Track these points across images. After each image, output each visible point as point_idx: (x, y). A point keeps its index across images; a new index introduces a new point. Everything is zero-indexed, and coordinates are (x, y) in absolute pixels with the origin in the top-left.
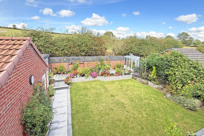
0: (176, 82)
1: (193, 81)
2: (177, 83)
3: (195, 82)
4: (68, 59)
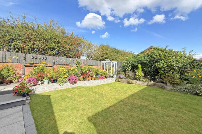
4: (23, 57)
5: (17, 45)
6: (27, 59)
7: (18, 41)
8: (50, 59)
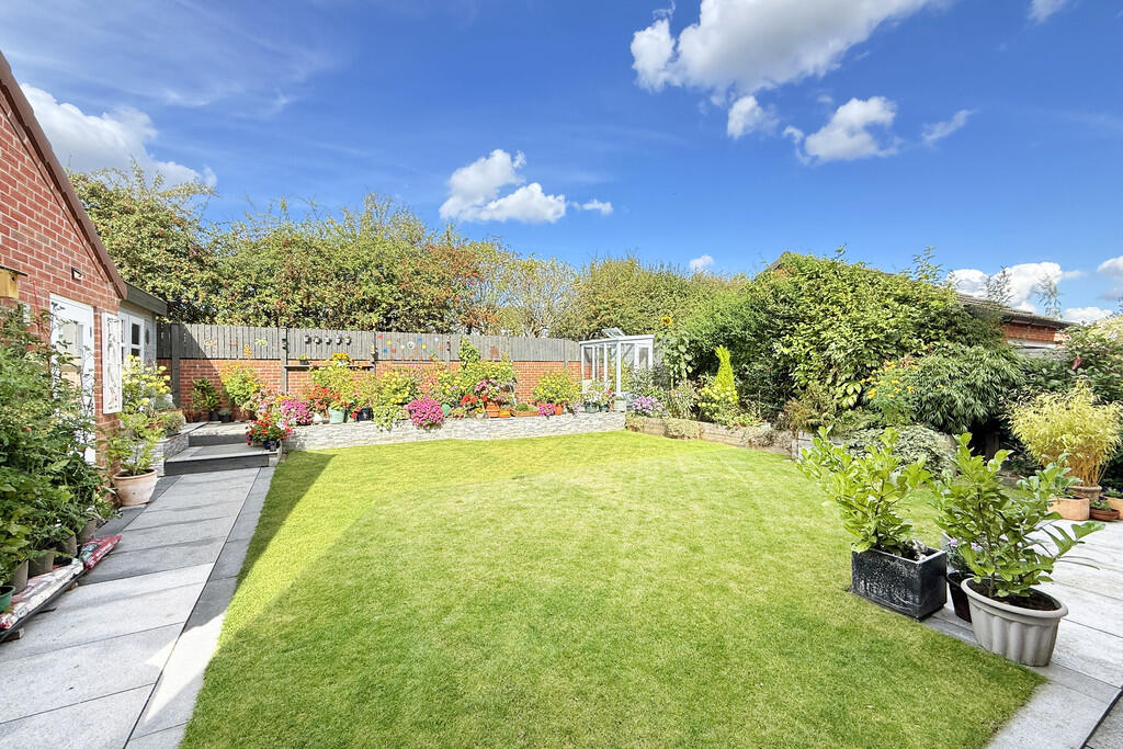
0: (829, 380)
1: (906, 356)
2: (834, 383)
3: (916, 355)
4: (281, 341)
5: (264, 302)
6: (291, 348)
7: (267, 292)
8: (362, 342)
